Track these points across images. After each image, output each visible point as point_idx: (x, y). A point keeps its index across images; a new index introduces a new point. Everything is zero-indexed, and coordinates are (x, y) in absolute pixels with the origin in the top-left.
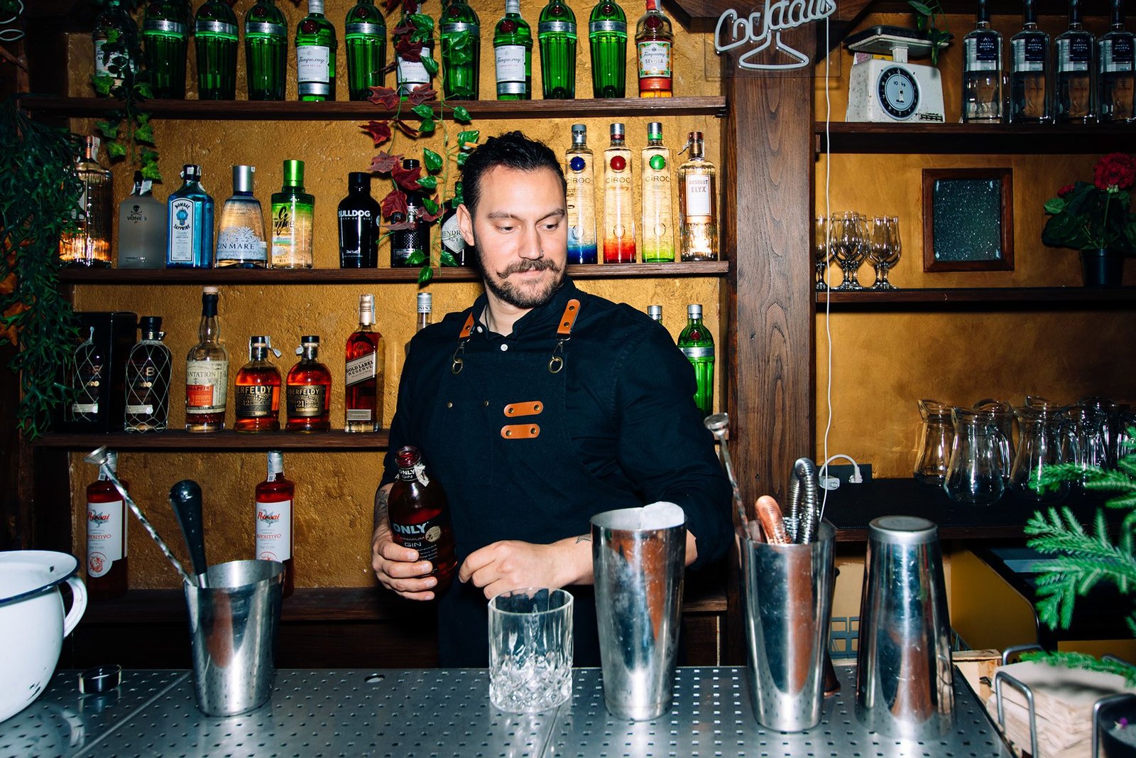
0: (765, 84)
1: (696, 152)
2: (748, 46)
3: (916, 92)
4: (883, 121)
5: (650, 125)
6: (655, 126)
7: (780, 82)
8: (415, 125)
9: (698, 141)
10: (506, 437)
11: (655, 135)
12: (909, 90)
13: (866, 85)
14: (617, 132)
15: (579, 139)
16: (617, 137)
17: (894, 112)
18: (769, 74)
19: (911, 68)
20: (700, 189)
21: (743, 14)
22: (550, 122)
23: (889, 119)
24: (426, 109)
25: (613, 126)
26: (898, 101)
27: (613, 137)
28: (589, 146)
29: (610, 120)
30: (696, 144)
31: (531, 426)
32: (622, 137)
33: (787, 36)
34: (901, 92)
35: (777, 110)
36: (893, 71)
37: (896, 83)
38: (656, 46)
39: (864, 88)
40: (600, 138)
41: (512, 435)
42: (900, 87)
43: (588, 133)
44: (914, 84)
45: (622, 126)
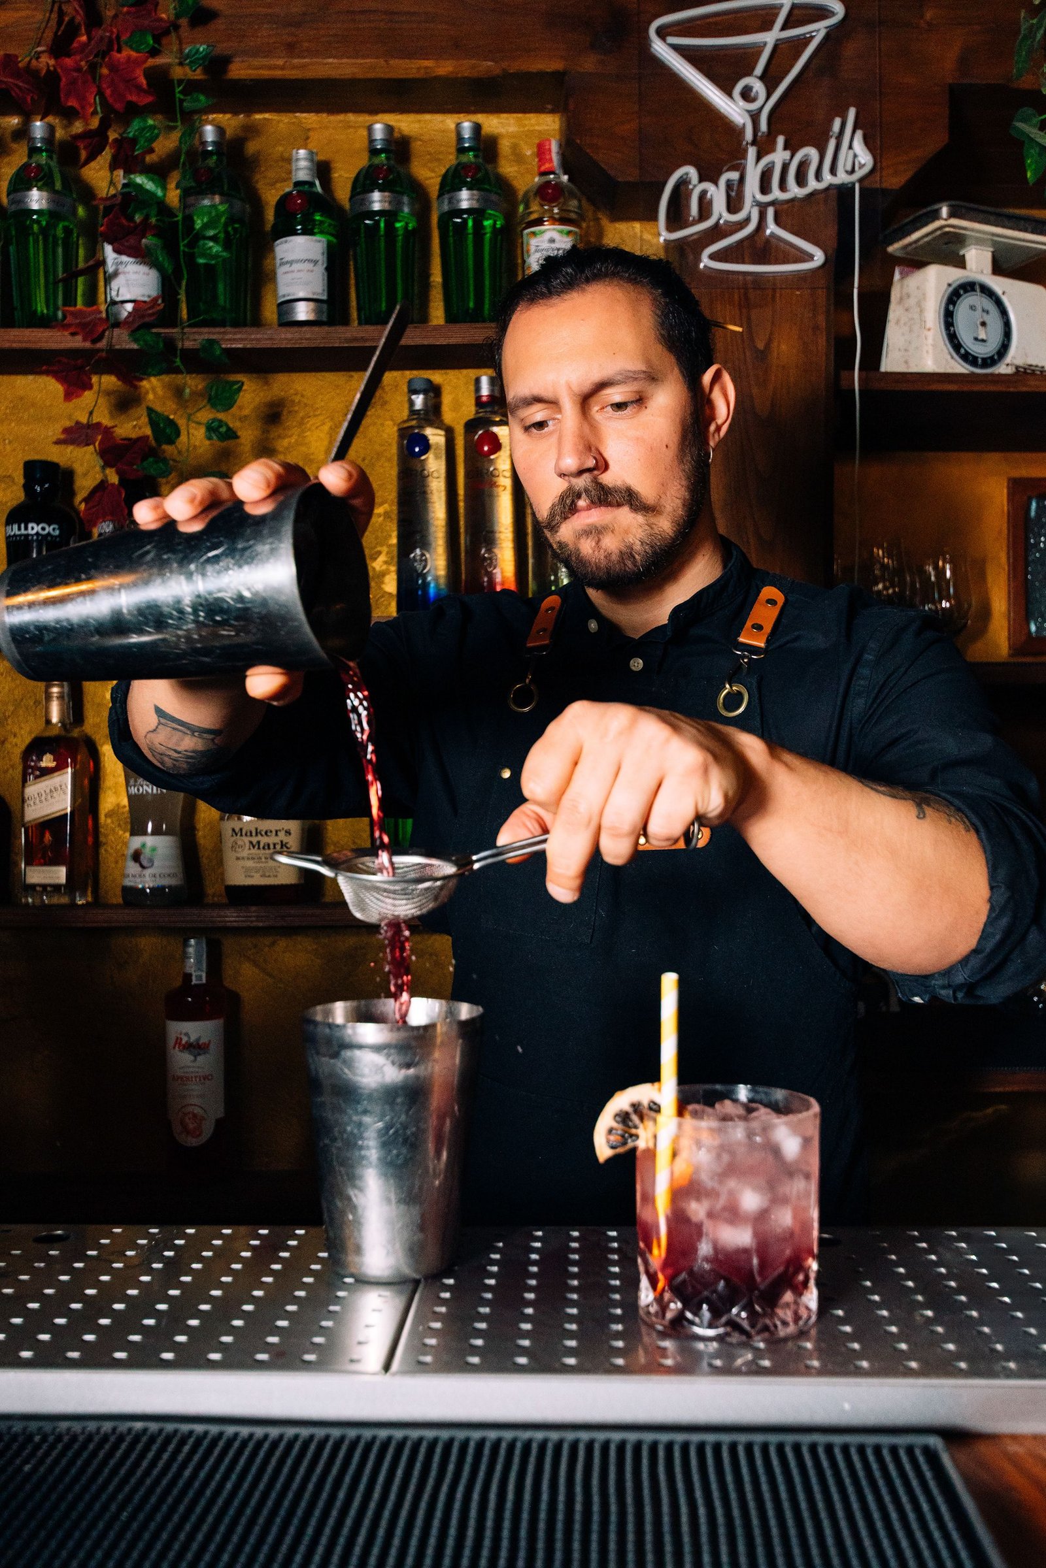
0: (747, 299)
2: (717, 232)
3: (1007, 325)
4: (950, 371)
7: (774, 297)
12: (994, 319)
13: (922, 311)
17: (967, 357)
18: (755, 282)
19: (999, 284)
21: (709, 174)
23: (959, 367)
24: (150, 338)
26: (976, 339)
33: (786, 213)
34: (983, 324)
35: (768, 345)
36: (968, 287)
37: (973, 308)
38: (556, 235)
39: (916, 316)
42: (978, 316)
44: (1004, 312)
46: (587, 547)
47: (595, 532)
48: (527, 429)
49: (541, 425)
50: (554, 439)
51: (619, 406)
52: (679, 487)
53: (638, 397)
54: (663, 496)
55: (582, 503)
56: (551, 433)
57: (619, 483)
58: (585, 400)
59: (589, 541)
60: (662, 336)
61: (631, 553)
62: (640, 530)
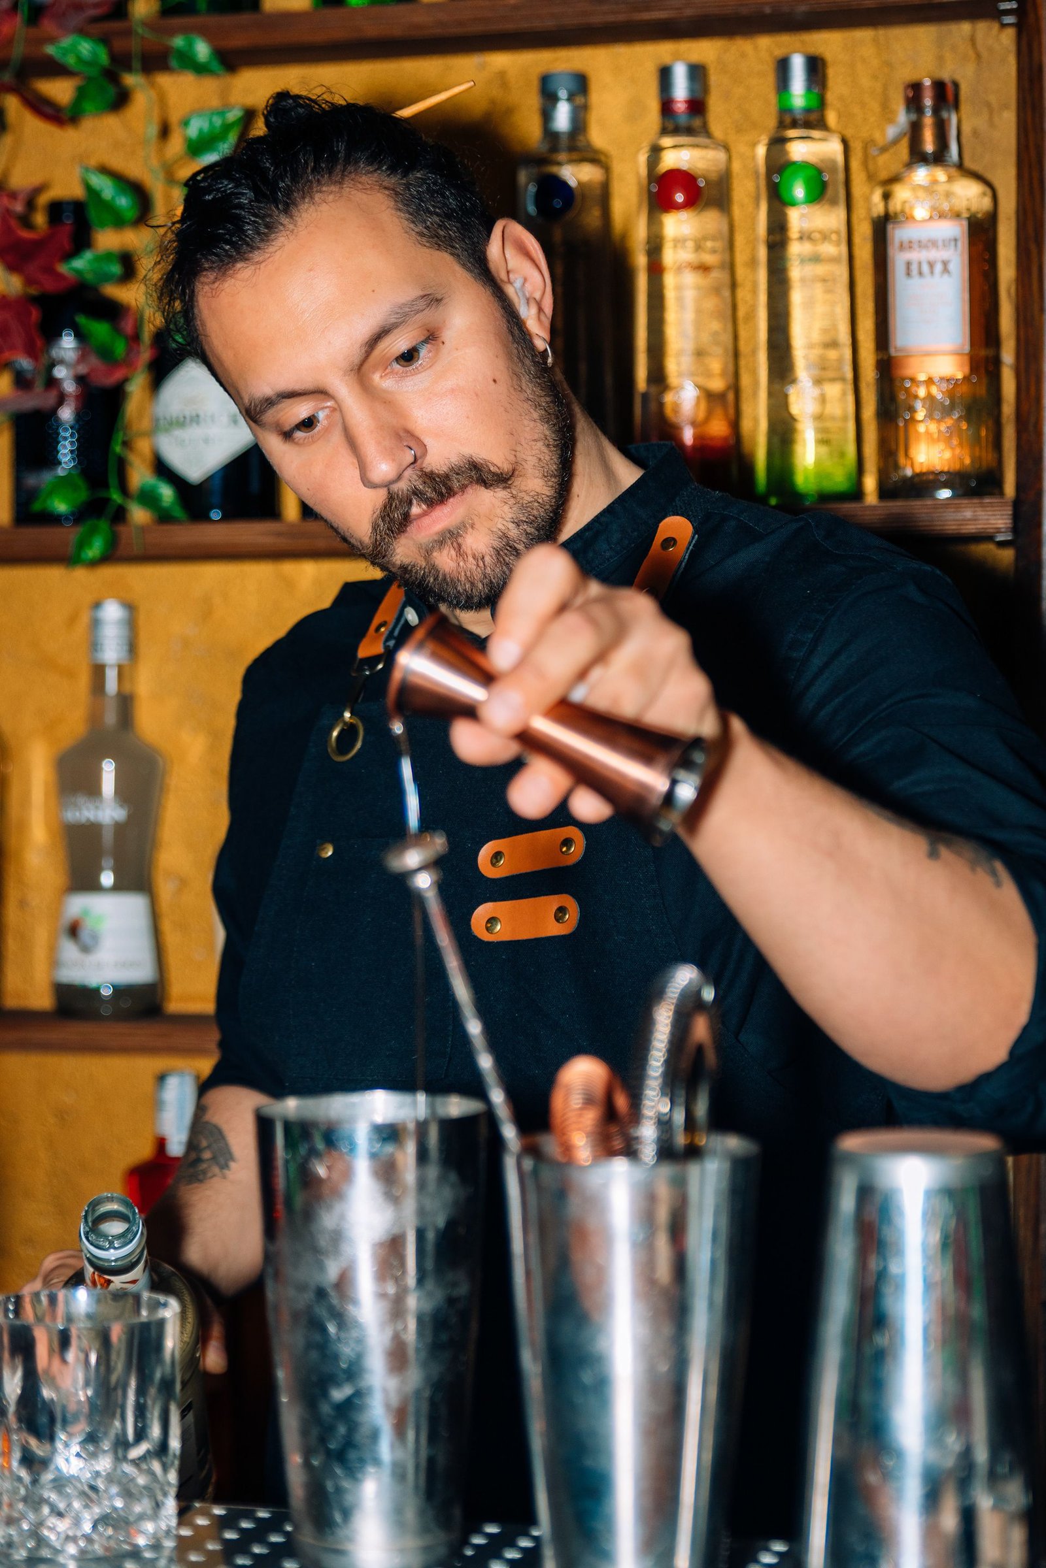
1: (929, 147)
5: (783, 67)
6: (798, 64)
8: (60, 90)
9: (936, 111)
10: (486, 937)
11: (798, 93)
14: (681, 90)
15: (562, 117)
16: (680, 106)
20: (931, 265)
22: (483, 67)
24: (86, 47)
25: (665, 74)
27: (667, 106)
28: (597, 137)
29: (662, 51)
30: (928, 120)
31: (552, 902)
32: (697, 106)
40: (633, 113)
41: (501, 932)
43: (597, 97)
45: (697, 73)
46: (445, 561)
47: (451, 537)
48: (287, 435)
49: (308, 423)
50: (337, 437)
51: (408, 357)
52: (532, 424)
53: (427, 334)
54: (519, 448)
55: (415, 510)
56: (327, 430)
57: (455, 460)
58: (360, 371)
59: (445, 552)
60: (421, 234)
61: (508, 544)
62: (506, 508)
